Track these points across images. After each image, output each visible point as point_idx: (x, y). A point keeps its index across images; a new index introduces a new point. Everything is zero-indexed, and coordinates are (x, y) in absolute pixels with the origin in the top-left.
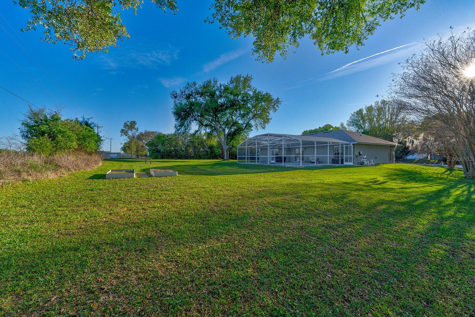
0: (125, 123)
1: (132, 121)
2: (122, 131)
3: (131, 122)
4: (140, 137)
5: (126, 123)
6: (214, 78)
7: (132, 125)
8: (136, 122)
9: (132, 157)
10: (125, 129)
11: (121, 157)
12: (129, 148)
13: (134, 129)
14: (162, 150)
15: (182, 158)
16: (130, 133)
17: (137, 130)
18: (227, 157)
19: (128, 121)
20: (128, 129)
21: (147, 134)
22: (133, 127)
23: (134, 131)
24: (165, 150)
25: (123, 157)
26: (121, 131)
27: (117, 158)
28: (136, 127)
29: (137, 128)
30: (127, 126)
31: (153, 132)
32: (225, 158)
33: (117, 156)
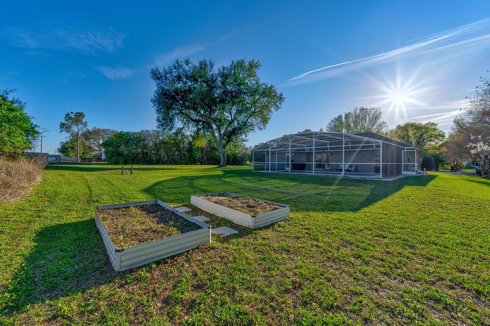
0: (67, 114)
1: (78, 113)
2: (62, 125)
3: (76, 113)
4: (87, 135)
5: (69, 115)
6: (211, 60)
7: (78, 118)
8: (84, 114)
9: (78, 161)
10: (67, 122)
11: (61, 161)
12: (73, 148)
13: (81, 123)
14: (126, 153)
15: (152, 163)
16: (75, 129)
17: (86, 125)
18: (224, 163)
19: (72, 113)
20: (72, 123)
21: (96, 132)
22: (80, 121)
23: (80, 126)
24: (130, 152)
25: (65, 161)
26: (60, 126)
27: (55, 162)
28: (84, 120)
29: (86, 122)
30: (71, 118)
31: (105, 130)
32: (222, 163)
33: (55, 159)
